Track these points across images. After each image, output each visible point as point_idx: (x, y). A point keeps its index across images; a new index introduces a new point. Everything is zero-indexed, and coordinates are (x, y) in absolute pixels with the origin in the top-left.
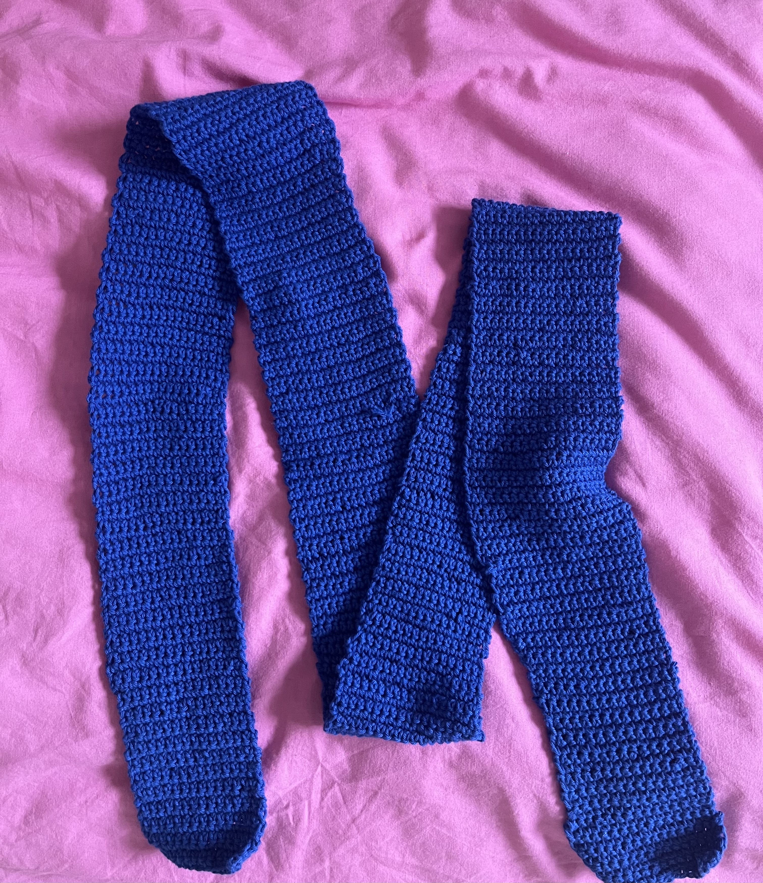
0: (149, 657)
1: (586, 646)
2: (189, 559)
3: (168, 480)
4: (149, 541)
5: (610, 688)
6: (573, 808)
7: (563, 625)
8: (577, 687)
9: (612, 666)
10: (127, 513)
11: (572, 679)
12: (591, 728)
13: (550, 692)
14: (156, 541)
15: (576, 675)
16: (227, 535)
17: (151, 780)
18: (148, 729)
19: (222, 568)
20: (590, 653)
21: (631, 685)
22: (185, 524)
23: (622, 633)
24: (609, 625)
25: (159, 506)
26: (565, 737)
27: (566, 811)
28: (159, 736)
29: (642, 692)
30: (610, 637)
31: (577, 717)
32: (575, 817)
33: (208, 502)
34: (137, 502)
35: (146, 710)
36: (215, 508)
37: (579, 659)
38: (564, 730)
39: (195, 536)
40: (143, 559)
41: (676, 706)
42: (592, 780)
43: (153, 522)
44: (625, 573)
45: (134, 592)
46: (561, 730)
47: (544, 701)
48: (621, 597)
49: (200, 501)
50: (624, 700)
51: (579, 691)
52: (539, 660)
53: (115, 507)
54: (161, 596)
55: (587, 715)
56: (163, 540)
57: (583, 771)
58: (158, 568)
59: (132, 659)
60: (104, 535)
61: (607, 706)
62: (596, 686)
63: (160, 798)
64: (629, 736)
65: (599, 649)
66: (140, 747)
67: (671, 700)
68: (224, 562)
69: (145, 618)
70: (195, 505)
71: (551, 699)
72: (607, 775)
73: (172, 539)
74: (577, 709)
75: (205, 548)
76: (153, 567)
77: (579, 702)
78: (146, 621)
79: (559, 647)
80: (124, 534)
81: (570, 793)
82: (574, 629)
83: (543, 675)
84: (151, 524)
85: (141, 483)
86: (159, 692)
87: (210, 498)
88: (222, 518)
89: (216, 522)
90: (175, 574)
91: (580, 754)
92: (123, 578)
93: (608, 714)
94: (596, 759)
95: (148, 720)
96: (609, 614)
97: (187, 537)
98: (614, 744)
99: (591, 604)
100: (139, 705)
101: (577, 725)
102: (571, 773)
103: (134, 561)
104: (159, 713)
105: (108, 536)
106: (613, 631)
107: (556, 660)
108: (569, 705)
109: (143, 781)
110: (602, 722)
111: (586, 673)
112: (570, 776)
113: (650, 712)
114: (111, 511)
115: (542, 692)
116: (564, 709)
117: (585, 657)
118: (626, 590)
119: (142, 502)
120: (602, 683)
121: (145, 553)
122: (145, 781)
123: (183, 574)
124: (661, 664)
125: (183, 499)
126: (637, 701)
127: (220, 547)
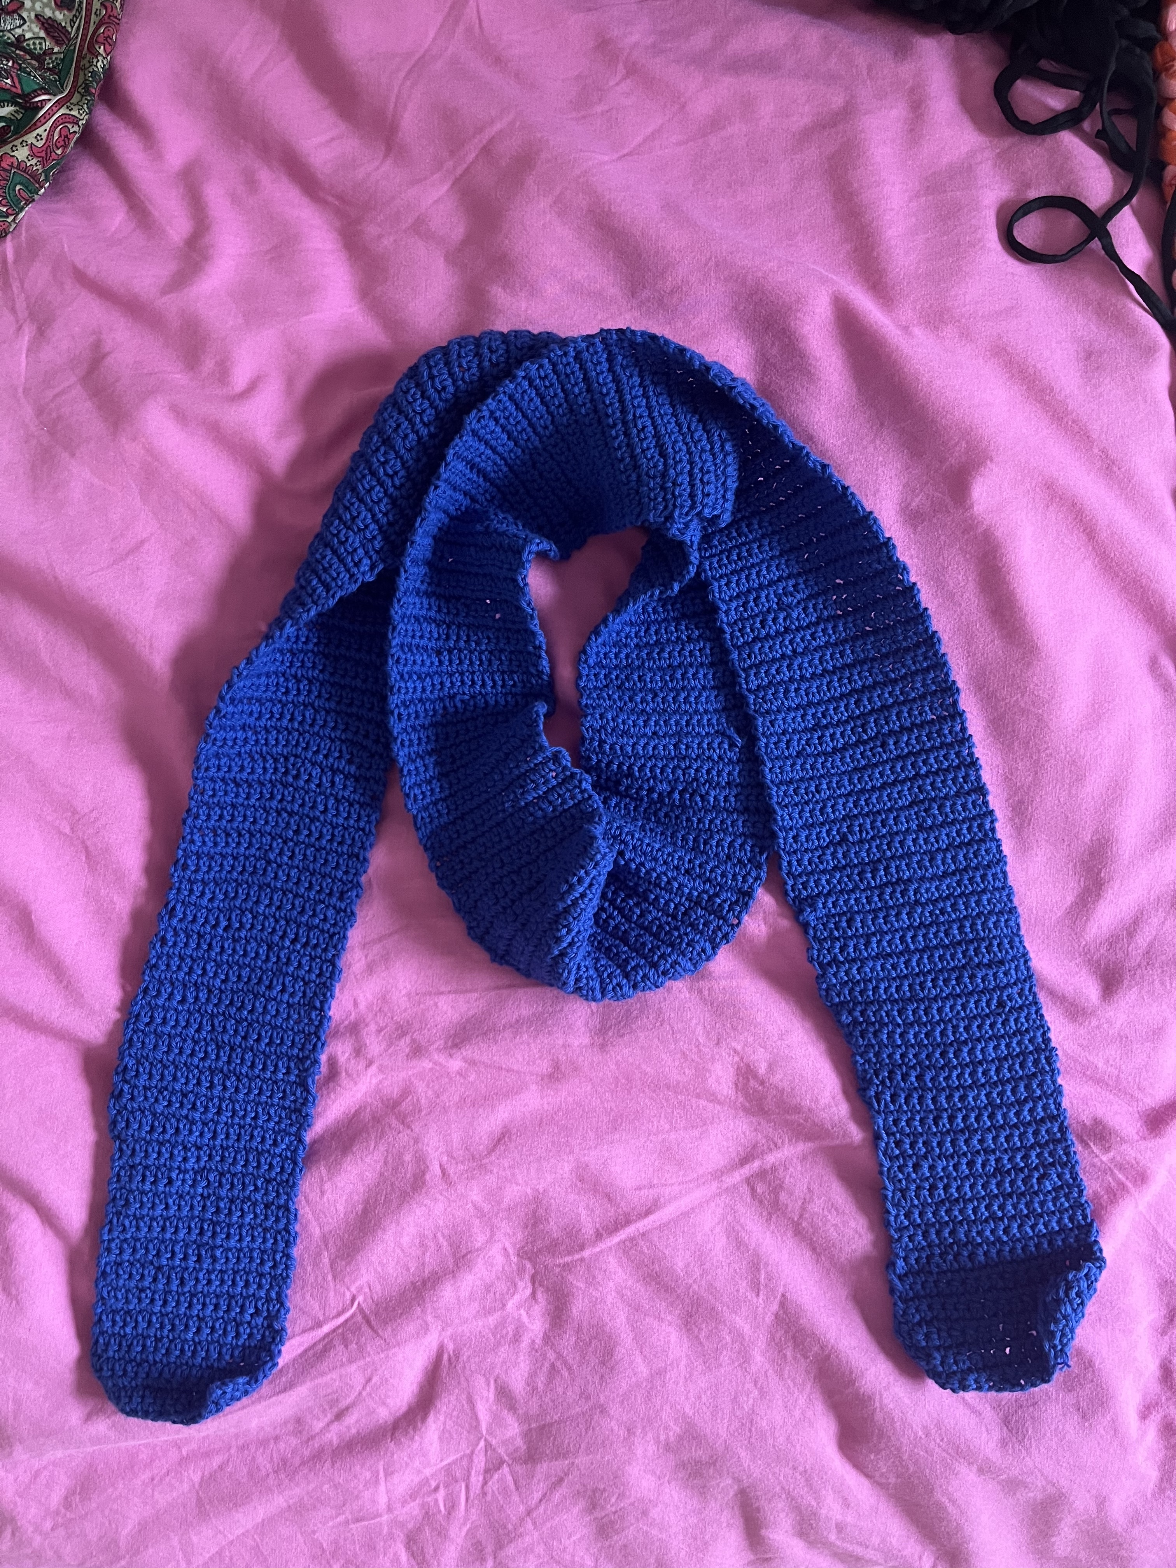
0: (170, 1103)
1: (938, 1023)
2: (269, 987)
3: (280, 873)
4: (226, 946)
5: (966, 1081)
6: (900, 1238)
7: (908, 994)
8: (919, 1078)
9: (971, 1052)
10: (211, 900)
11: (914, 1067)
12: (935, 1134)
13: (883, 1082)
14: (234, 950)
15: (920, 1063)
16: (332, 973)
17: (126, 1276)
18: (145, 1200)
19: (310, 1014)
20: (942, 1033)
21: (995, 1078)
22: (282, 938)
23: (988, 1005)
24: (971, 993)
25: (257, 902)
26: (898, 1144)
27: (890, 1240)
28: (158, 1212)
29: (1009, 1087)
30: (971, 1011)
31: (918, 1118)
32: (902, 1254)
33: (325, 919)
34: (230, 889)
35: (148, 1173)
36: (332, 930)
37: (926, 1042)
38: (898, 1135)
39: (289, 959)
40: (208, 967)
41: (1053, 1106)
42: (930, 1201)
43: (241, 922)
44: (994, 919)
45: (180, 1008)
46: (893, 1134)
47: (873, 1093)
48: (988, 952)
49: (314, 915)
50: (984, 1098)
51: (922, 1084)
52: (869, 1040)
53: (197, 888)
54: (213, 1025)
55: (931, 1117)
56: (245, 951)
57: (919, 1188)
58: (223, 987)
59: (146, 1098)
60: (170, 918)
61: (960, 1105)
62: (946, 1079)
63: (131, 1307)
64: (985, 1145)
65: (955, 1028)
66: (127, 1223)
67: (1047, 1099)
68: (315, 1008)
69: (181, 1049)
70: (306, 917)
71: (883, 1092)
72: (952, 1195)
73: (257, 953)
74: (918, 1108)
75: (296, 979)
76: (218, 982)
77: (921, 1099)
78: (181, 1053)
79: (899, 1025)
80: (196, 927)
81: (897, 1216)
82: (922, 1000)
83: (874, 1060)
84: (238, 925)
85: (244, 866)
86: (172, 1154)
87: (329, 914)
88: (335, 947)
89: (325, 950)
90: (243, 1002)
91: (916, 1167)
92: (172, 984)
93: (960, 1117)
94: (938, 1173)
95: (147, 1186)
96: (972, 977)
97: (278, 957)
98: (965, 1154)
99: (948, 963)
100: (140, 1164)
101: (916, 1129)
102: (901, 1191)
103: (195, 967)
104: (166, 1181)
105: (175, 922)
106: (976, 1003)
107: (894, 1041)
108: (907, 1102)
109: (114, 1276)
110: (951, 1126)
111: (934, 1060)
112: (899, 1194)
113: (1017, 1114)
114: (191, 891)
115: (870, 1081)
116: (900, 1106)
117: (935, 1039)
118: (995, 943)
119: (237, 892)
120: (955, 1074)
121: (215, 961)
122: (118, 1275)
123: (253, 1005)
124: (1038, 1050)
125: (293, 904)
126: (1002, 1100)
127: (317, 986)
